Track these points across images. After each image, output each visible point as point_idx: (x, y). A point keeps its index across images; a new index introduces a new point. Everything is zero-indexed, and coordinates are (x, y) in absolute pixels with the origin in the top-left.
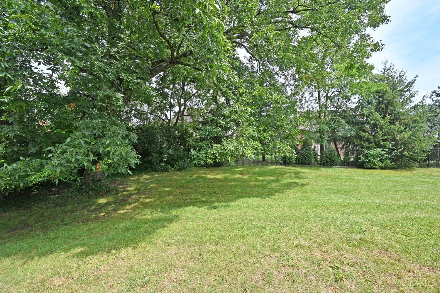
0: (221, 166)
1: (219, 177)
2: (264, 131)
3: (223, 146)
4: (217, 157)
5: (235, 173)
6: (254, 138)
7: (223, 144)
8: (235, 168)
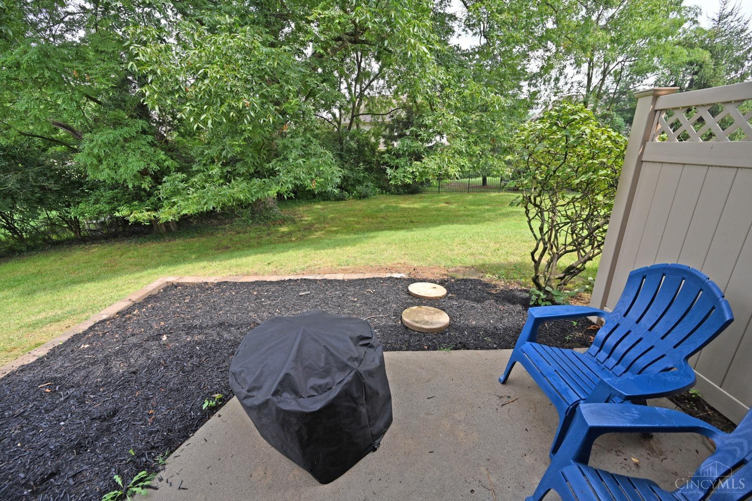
0: (419, 192)
1: (416, 206)
2: (476, 143)
3: (424, 163)
4: (416, 177)
5: (440, 201)
6: (460, 153)
7: (423, 161)
8: (438, 196)
